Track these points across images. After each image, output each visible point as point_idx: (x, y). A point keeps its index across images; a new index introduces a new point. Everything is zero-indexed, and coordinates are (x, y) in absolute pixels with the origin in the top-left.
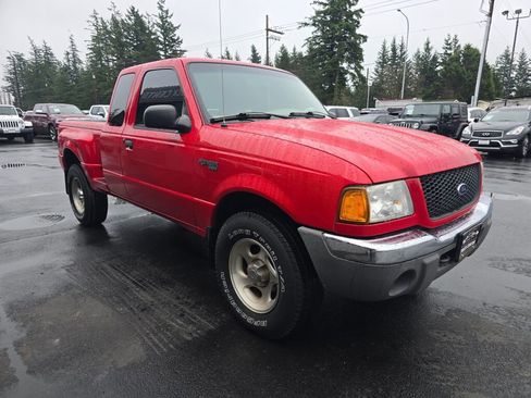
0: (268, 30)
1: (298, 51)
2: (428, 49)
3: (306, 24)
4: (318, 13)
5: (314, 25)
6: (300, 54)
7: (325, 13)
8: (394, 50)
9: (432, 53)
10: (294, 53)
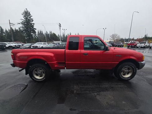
0: (10, 23)
1: (16, 29)
2: (47, 33)
3: (19, 24)
4: (23, 22)
5: (22, 24)
6: (17, 30)
7: (25, 22)
8: (40, 32)
9: (48, 33)
10: (15, 29)
